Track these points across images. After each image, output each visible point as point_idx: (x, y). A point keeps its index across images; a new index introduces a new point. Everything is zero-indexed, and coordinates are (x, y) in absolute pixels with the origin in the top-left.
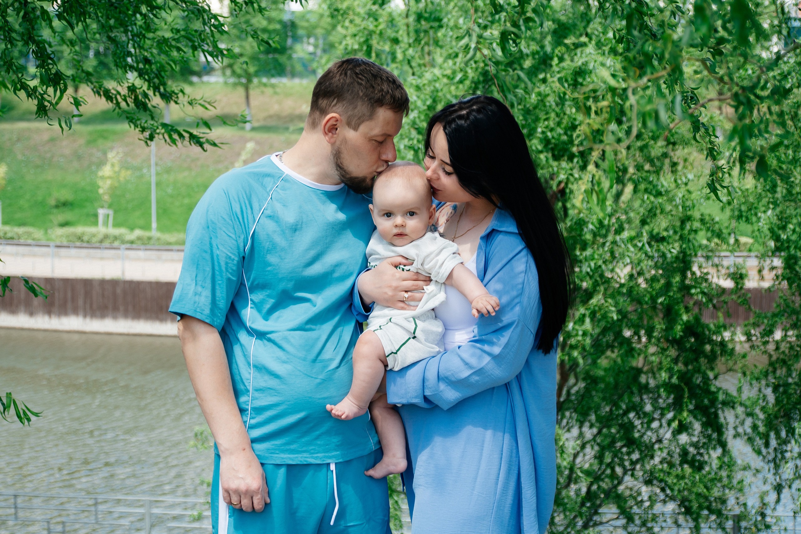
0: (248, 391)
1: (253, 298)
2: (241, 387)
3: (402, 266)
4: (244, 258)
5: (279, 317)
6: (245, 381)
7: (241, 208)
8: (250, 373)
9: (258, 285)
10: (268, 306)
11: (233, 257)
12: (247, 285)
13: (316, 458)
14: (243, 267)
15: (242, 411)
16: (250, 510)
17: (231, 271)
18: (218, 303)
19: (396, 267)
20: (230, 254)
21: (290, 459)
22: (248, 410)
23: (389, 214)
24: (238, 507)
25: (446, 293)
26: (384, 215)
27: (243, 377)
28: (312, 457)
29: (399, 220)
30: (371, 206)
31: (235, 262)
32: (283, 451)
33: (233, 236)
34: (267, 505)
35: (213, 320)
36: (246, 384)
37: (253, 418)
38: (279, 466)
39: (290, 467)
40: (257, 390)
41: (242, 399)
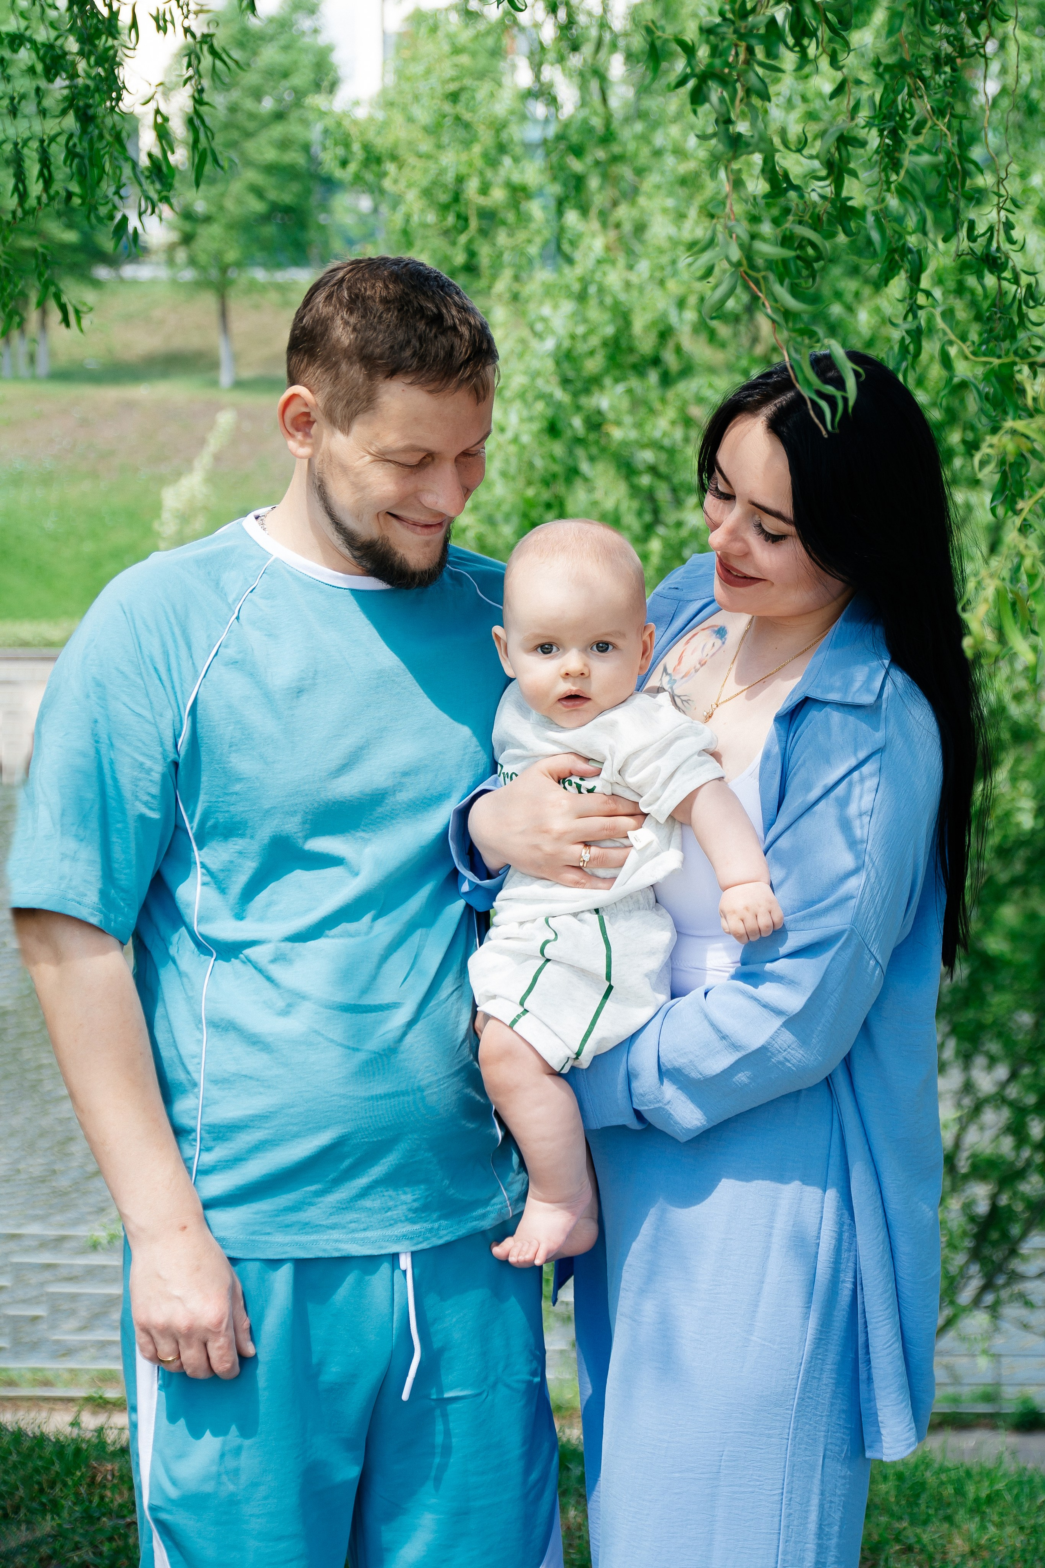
0: (195, 1085)
1: (207, 862)
2: (175, 1074)
3: (575, 779)
4: (176, 764)
5: (269, 905)
6: (187, 1061)
7: (164, 645)
8: (200, 1041)
9: (215, 827)
10: (241, 880)
11: (148, 763)
12: (191, 828)
13: (363, 1242)
14: (176, 787)
15: (179, 1132)
16: (202, 1374)
17: (146, 798)
18: (116, 875)
19: (561, 780)
20: (141, 759)
21: (297, 1244)
22: (193, 1130)
23: (546, 648)
24: (174, 1367)
25: (683, 849)
26: (535, 649)
27: (183, 1052)
28: (353, 1241)
29: (572, 660)
30: (497, 630)
31: (156, 776)
32: (287, 1227)
33: (147, 714)
34: (245, 1361)
35: (106, 917)
36: (191, 1068)
37: (208, 1149)
38: (274, 1263)
39: (301, 1265)
40: (215, 1082)
41: (183, 1106)
